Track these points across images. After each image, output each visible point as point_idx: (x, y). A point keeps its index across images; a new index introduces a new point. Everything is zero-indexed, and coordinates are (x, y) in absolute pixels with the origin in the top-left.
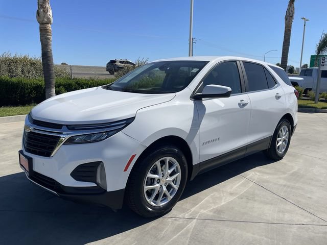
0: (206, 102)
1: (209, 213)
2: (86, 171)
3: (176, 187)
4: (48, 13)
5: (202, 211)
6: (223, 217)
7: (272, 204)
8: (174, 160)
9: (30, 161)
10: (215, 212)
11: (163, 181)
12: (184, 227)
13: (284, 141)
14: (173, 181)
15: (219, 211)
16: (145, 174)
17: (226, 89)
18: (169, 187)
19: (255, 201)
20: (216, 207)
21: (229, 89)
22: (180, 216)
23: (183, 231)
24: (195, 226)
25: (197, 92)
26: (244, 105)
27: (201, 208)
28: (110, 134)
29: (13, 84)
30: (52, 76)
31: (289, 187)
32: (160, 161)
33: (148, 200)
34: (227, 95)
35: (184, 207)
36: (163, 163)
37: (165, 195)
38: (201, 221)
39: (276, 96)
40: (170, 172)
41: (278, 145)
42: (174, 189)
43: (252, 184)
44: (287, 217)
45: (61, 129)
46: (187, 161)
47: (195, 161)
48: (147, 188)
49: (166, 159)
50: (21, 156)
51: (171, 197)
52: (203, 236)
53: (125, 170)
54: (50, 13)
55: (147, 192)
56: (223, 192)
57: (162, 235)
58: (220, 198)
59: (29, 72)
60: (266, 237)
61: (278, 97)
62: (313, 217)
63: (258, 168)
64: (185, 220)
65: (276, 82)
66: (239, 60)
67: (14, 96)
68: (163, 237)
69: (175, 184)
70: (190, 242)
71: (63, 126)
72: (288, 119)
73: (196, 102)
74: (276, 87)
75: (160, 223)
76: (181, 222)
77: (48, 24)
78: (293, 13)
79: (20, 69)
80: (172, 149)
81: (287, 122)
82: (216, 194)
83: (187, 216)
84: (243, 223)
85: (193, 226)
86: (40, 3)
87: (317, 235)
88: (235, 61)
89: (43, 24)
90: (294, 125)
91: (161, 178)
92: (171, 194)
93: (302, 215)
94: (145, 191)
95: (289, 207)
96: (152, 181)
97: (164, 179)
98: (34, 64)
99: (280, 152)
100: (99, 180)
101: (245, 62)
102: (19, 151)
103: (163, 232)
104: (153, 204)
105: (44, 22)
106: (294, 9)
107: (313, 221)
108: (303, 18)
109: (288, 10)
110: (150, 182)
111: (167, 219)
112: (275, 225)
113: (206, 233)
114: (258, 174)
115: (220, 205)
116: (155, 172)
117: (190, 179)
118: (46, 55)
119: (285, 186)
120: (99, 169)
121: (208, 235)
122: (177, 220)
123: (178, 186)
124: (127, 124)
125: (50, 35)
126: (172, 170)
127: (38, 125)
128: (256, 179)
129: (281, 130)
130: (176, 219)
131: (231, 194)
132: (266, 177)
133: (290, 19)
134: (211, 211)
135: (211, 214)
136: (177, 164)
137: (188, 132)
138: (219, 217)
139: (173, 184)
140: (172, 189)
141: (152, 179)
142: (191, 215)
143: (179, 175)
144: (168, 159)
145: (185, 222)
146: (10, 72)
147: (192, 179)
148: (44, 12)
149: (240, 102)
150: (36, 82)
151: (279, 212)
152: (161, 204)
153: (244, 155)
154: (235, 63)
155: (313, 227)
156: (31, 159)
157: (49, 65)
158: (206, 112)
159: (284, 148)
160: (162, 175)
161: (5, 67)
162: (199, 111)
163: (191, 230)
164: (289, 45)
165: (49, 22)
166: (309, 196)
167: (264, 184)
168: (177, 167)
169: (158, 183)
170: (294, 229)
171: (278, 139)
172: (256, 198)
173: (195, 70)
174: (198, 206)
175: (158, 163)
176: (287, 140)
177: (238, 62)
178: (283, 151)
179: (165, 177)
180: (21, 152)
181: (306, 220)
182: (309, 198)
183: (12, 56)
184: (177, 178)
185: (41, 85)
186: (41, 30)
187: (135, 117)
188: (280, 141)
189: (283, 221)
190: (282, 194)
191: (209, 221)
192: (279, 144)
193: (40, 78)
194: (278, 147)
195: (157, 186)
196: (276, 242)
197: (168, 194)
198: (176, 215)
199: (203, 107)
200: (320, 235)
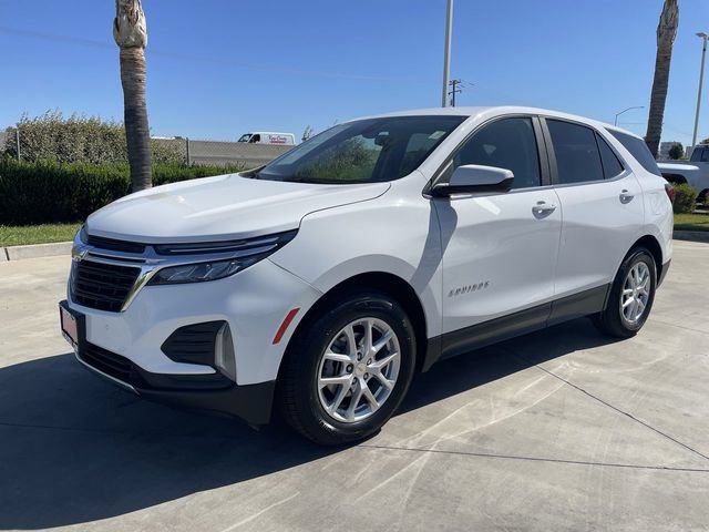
0: (459, 203)
1: (459, 440)
2: (193, 341)
3: (390, 384)
4: (139, 24)
5: (446, 436)
6: (488, 448)
7: (600, 426)
8: (384, 325)
9: (81, 321)
10: (472, 439)
11: (361, 370)
12: (403, 467)
13: (640, 296)
14: (383, 371)
15: (482, 438)
16: (320, 352)
17: (502, 175)
18: (374, 384)
19: (564, 418)
20: (477, 428)
21: (509, 174)
22: (398, 445)
23: (399, 473)
24: (426, 464)
25: (438, 182)
26: (547, 212)
27: (443, 430)
28: (244, 263)
29: (65, 176)
30: (146, 158)
31: (642, 392)
32: (354, 327)
33: (327, 408)
34: (503, 187)
35: (407, 426)
36: (360, 331)
37: (364, 400)
38: (442, 455)
39: (621, 197)
40: (375, 349)
41: (624, 306)
42: (385, 387)
43: (560, 385)
44: (631, 452)
45: (142, 252)
46: (414, 329)
47: (433, 331)
48: (323, 382)
49: (366, 323)
50: (65, 311)
51: (379, 405)
52: (441, 485)
53: (277, 340)
54: (142, 23)
55: (325, 390)
56: (495, 399)
57: (355, 480)
58: (489, 412)
59: (100, 153)
60: (580, 490)
61: (626, 199)
62: (690, 453)
63: (578, 353)
64: (407, 453)
65: (621, 166)
66: (537, 116)
67: (67, 201)
68: (357, 484)
69: (388, 378)
70: (412, 496)
71: (148, 248)
72: (647, 247)
73: (438, 202)
74: (622, 177)
75: (352, 458)
76: (397, 455)
77: (138, 47)
78: (676, 21)
79: (81, 147)
80: (382, 301)
81: (646, 254)
82: (480, 403)
83: (411, 444)
84: (532, 463)
85: (423, 465)
86: (121, 3)
87: (694, 490)
88: (529, 117)
89: (127, 47)
90: (664, 263)
91: (355, 361)
92: (378, 399)
93: (666, 449)
94: (320, 387)
95: (637, 432)
96: (336, 368)
97: (362, 365)
98: (110, 134)
99: (629, 321)
100: (220, 361)
101: (550, 121)
102: (61, 303)
103: (358, 476)
104: (337, 416)
105: (128, 43)
106: (677, 11)
107: (689, 463)
108: (700, 35)
109: (665, 13)
110: (330, 369)
111: (369, 451)
112: (602, 468)
113: (449, 478)
114: (577, 365)
115: (484, 426)
116: (342, 348)
117: (421, 369)
118: (134, 115)
119: (633, 390)
120: (220, 338)
121: (452, 483)
122: (390, 453)
123: (394, 382)
124: (281, 244)
125: (141, 72)
126: (380, 346)
127: (98, 246)
128: (571, 374)
129: (633, 272)
130: (387, 449)
131: (513, 404)
132: (594, 371)
133: (667, 34)
134: (464, 436)
135: (465, 441)
136: (391, 334)
137: (416, 267)
138: (480, 448)
139: (381, 376)
140: (381, 388)
141: (335, 363)
142: (420, 443)
143: (395, 358)
144: (371, 322)
145: (407, 457)
146: (60, 152)
147: (426, 368)
148: (129, 20)
149: (536, 205)
150: (114, 172)
151: (616, 442)
152: (357, 418)
153: (546, 322)
154: (528, 122)
155: (688, 475)
156: (84, 316)
157: (140, 136)
158: (459, 225)
159: (638, 312)
160: (357, 357)
161: (49, 142)
162: (443, 222)
163: (418, 473)
164: (665, 92)
165: (139, 44)
166: (687, 412)
167: (587, 387)
168: (391, 341)
169: (350, 372)
170: (645, 477)
171: (625, 291)
172: (566, 414)
173: (437, 135)
174: (437, 425)
175: (348, 330)
176: (647, 294)
177: (535, 120)
178: (637, 317)
179: (365, 359)
180: (64, 304)
181: (673, 461)
182: (685, 415)
183: (65, 119)
184: (391, 362)
185: (124, 179)
186: (123, 61)
187: (297, 230)
188: (631, 295)
189: (622, 460)
190: (627, 407)
191: (459, 457)
192: (628, 302)
193: (121, 165)
194: (626, 309)
195: (347, 378)
196: (600, 501)
197: (371, 397)
198: (389, 443)
199: (453, 215)
200: (700, 490)
